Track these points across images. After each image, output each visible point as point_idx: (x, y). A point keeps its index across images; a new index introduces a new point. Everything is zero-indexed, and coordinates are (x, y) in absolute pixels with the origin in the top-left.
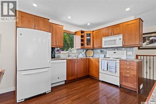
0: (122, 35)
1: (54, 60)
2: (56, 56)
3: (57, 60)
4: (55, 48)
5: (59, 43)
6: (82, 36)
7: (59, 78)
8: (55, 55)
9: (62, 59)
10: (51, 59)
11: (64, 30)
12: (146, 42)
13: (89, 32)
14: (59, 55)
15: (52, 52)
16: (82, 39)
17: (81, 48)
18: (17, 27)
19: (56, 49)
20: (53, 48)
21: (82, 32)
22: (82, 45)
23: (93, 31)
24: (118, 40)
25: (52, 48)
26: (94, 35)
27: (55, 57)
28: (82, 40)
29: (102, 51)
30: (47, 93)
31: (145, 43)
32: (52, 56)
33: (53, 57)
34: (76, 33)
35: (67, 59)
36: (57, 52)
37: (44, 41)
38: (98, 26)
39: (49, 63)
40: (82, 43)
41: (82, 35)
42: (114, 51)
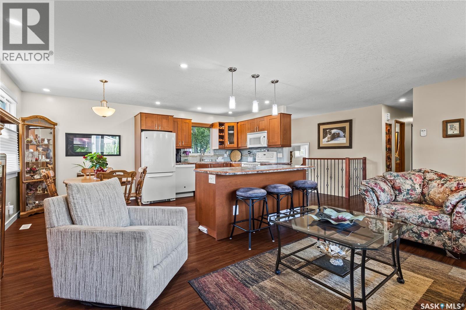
0: (266, 131)
1: (179, 164)
2: (182, 159)
3: (182, 164)
4: (180, 149)
5: (185, 142)
6: (221, 131)
7: (185, 187)
8: (180, 158)
9: (189, 164)
10: (175, 163)
11: (193, 123)
12: (327, 137)
13: (232, 125)
14: (186, 158)
15: (177, 155)
16: (221, 134)
17: (220, 149)
18: (142, 130)
19: (182, 151)
20: (178, 149)
21: (221, 124)
22: (221, 143)
23: (238, 123)
24: (262, 138)
25: (176, 149)
26: (239, 128)
27: (180, 162)
28: (221, 137)
29: (250, 153)
30: (171, 200)
31: (326, 139)
32: (176, 159)
33: (178, 161)
34: (212, 126)
35: (196, 164)
36: (184, 155)
37: (167, 137)
38: (247, 114)
39: (174, 167)
40: (221, 140)
41: (221, 128)
42: (264, 153)
